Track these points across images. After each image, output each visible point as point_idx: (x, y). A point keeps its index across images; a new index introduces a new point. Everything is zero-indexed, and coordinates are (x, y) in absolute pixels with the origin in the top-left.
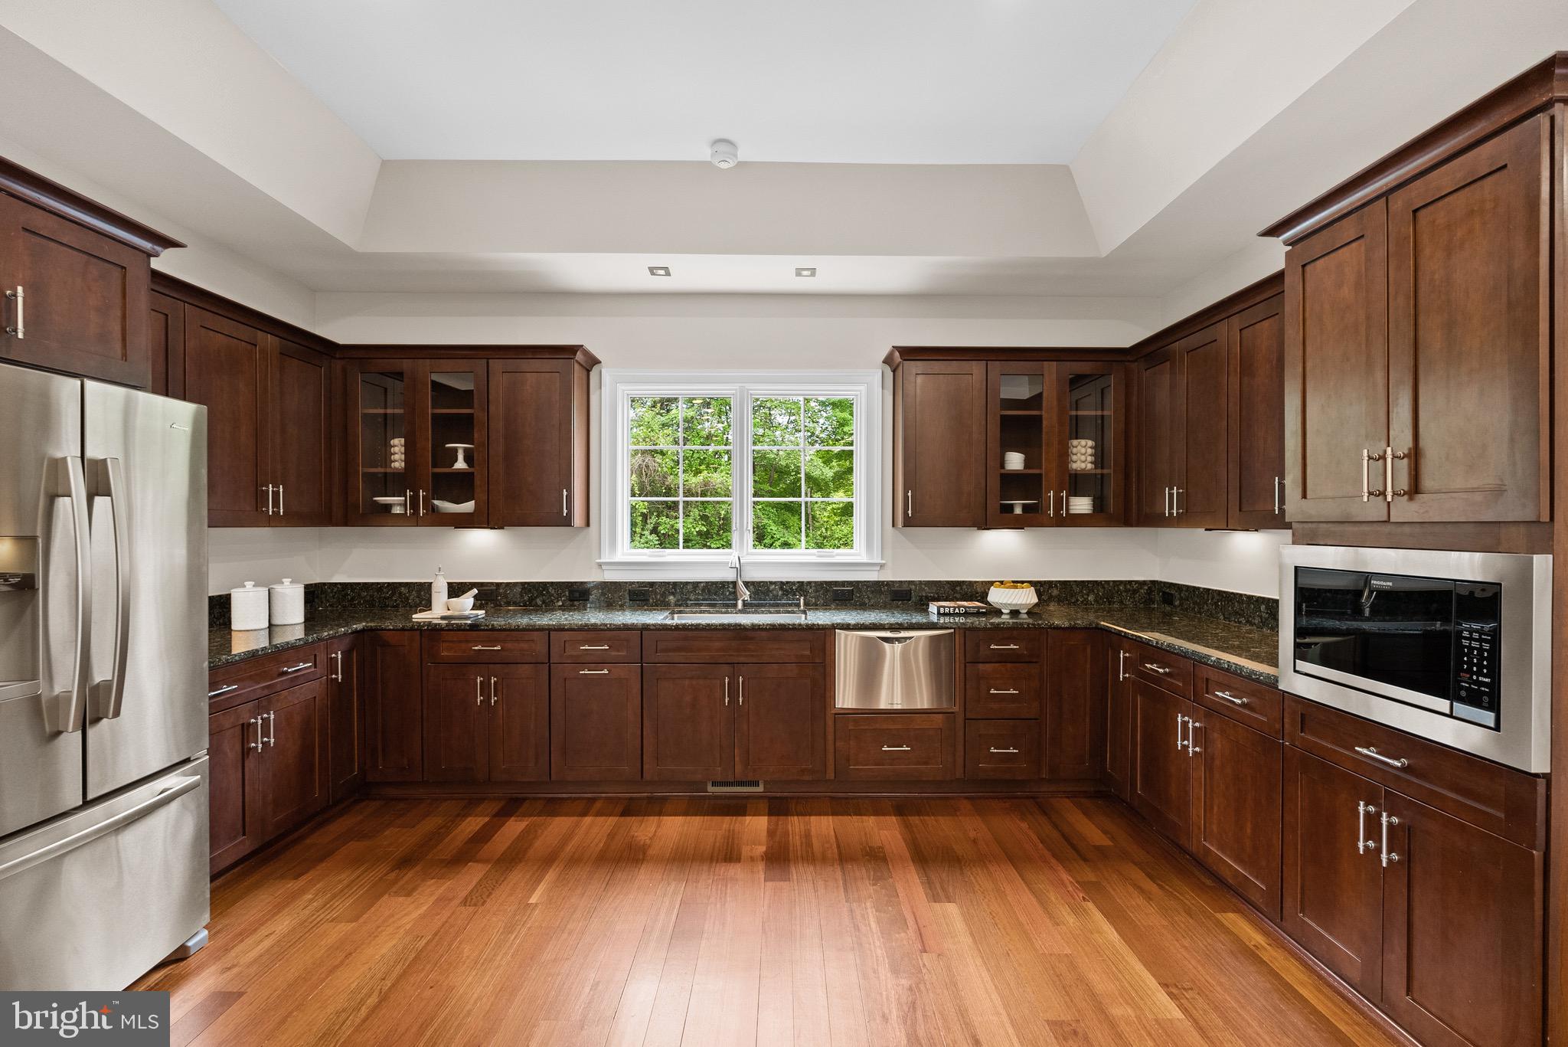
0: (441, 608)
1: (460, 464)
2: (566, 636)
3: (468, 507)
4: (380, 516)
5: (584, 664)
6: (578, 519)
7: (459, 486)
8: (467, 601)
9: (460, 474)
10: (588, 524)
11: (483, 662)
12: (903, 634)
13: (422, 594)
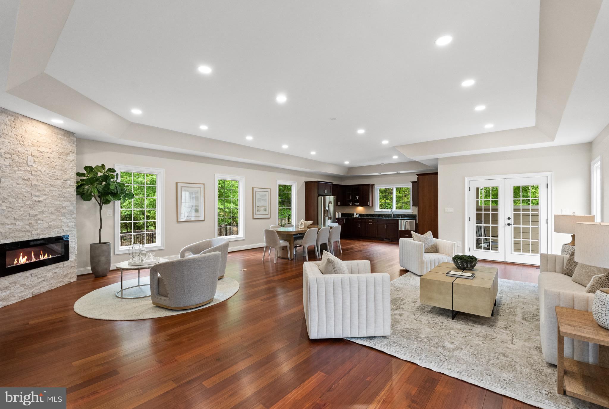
0: (355, 216)
1: (357, 199)
2: (367, 219)
3: (358, 204)
4: (349, 205)
5: (369, 223)
6: (371, 205)
7: (357, 201)
8: (358, 216)
9: (357, 200)
10: (373, 206)
11: (359, 222)
12: (407, 220)
13: (353, 215)
